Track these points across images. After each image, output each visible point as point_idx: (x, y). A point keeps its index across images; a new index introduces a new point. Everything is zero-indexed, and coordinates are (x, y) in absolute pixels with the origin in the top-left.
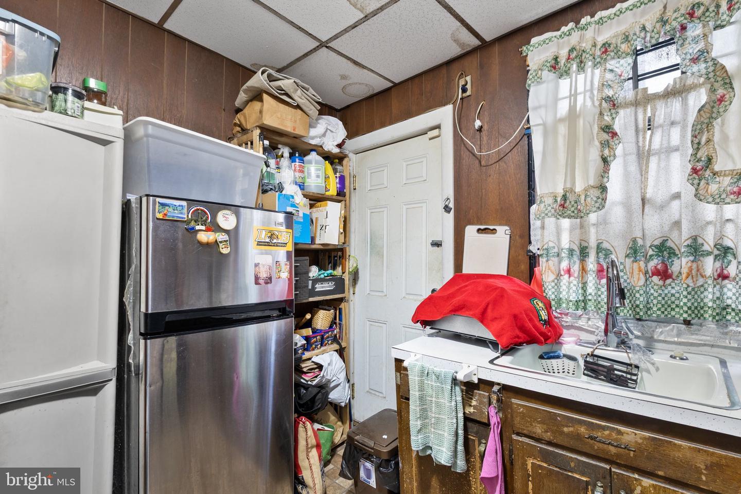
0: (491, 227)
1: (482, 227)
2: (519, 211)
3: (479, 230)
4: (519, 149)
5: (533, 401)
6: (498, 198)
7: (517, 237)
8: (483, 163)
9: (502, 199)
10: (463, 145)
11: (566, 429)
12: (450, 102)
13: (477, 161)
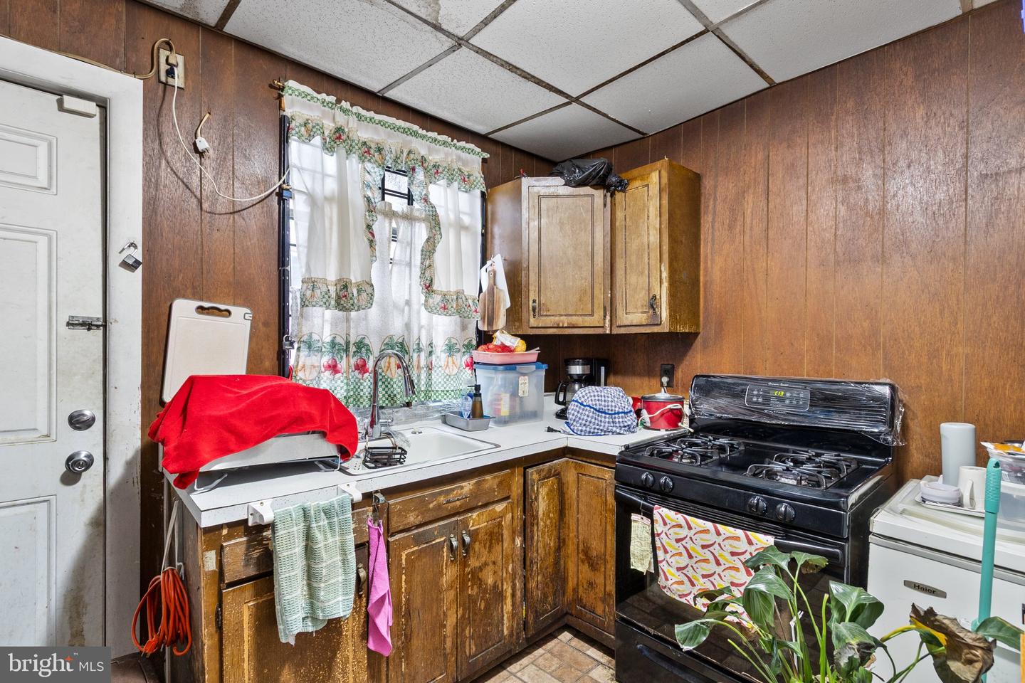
0: (222, 307)
1: (206, 305)
2: (263, 290)
3: (201, 309)
4: (265, 209)
5: (406, 494)
6: (232, 266)
7: (260, 324)
8: (205, 206)
9: (239, 268)
10: (164, 162)
11: (431, 506)
12: (140, 74)
13: (195, 201)
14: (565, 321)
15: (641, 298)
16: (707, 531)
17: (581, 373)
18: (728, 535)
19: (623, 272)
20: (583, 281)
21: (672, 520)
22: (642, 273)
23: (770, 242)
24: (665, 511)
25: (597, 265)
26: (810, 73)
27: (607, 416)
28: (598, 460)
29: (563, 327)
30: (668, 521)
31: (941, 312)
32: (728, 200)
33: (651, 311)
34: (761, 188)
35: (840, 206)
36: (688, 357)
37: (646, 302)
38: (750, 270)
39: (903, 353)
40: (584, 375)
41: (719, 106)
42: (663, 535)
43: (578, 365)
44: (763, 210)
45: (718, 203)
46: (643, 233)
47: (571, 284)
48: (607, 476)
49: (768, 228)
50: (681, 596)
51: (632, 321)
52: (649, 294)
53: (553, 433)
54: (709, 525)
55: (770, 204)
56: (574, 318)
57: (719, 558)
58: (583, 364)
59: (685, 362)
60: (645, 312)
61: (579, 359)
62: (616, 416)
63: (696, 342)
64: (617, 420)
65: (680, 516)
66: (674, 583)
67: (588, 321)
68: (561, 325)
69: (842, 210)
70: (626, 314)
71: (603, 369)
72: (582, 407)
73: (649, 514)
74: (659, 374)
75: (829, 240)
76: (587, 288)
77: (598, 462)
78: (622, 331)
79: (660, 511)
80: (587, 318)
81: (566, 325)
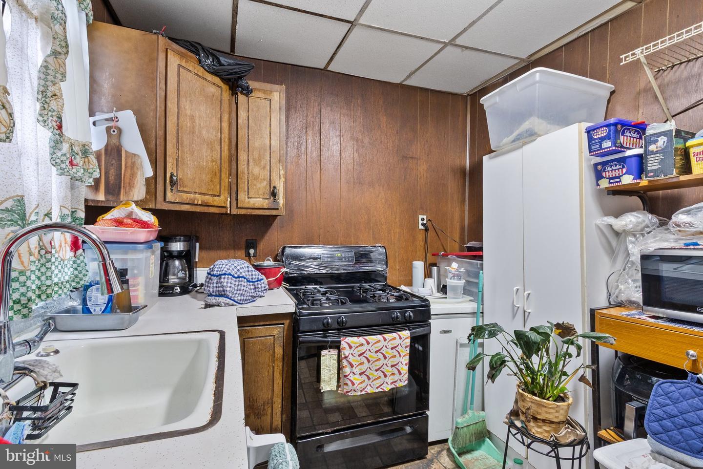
14: (199, 199)
15: (262, 186)
16: (379, 341)
17: (182, 249)
18: (390, 338)
19: (245, 163)
20: (214, 163)
21: (356, 343)
22: (264, 168)
23: (322, 164)
24: (349, 340)
25: (224, 151)
26: (342, 74)
27: (251, 284)
28: (267, 321)
29: (197, 205)
30: (352, 345)
31: (392, 213)
32: (296, 129)
33: (272, 198)
34: (316, 129)
35: (355, 153)
36: (268, 234)
37: (267, 191)
38: (311, 178)
39: (379, 232)
40: (184, 251)
41: (291, 63)
42: (350, 356)
43: (180, 241)
44: (318, 143)
45: (290, 128)
46: (265, 135)
47: (205, 164)
48: (275, 332)
49: (320, 155)
50: (361, 391)
51: (253, 204)
52: (270, 185)
53: (211, 309)
54: (379, 337)
55: (322, 140)
56: (207, 197)
57: (385, 354)
58: (184, 241)
59: (267, 238)
60: (267, 199)
61: (181, 236)
62: (259, 282)
63: (275, 223)
64: (260, 286)
65: (361, 338)
66: (358, 384)
67: (217, 201)
68: (196, 202)
69: (356, 155)
70: (248, 198)
71: (197, 244)
72: (234, 279)
73: (337, 346)
74: (244, 247)
75: (351, 170)
76: (217, 171)
77: (267, 323)
78: (243, 212)
79: (346, 340)
80: (216, 198)
81: (200, 203)
